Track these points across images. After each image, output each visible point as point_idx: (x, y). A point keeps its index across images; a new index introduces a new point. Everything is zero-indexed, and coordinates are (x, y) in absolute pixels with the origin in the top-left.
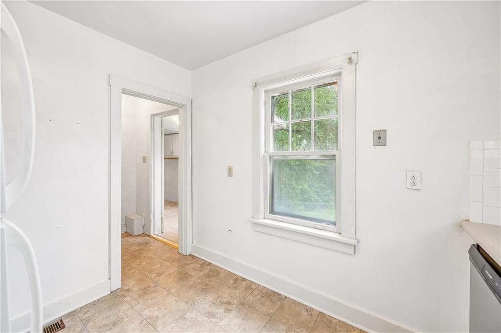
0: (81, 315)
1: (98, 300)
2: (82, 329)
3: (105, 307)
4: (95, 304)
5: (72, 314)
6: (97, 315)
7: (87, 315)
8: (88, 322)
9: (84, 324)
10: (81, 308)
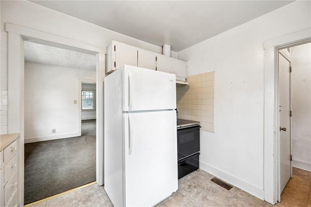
0: (239, 193)
1: (253, 196)
2: (231, 197)
3: (250, 202)
4: (249, 196)
5: (238, 189)
6: (242, 200)
7: (240, 196)
8: (236, 198)
9: (234, 196)
10: (243, 191)
